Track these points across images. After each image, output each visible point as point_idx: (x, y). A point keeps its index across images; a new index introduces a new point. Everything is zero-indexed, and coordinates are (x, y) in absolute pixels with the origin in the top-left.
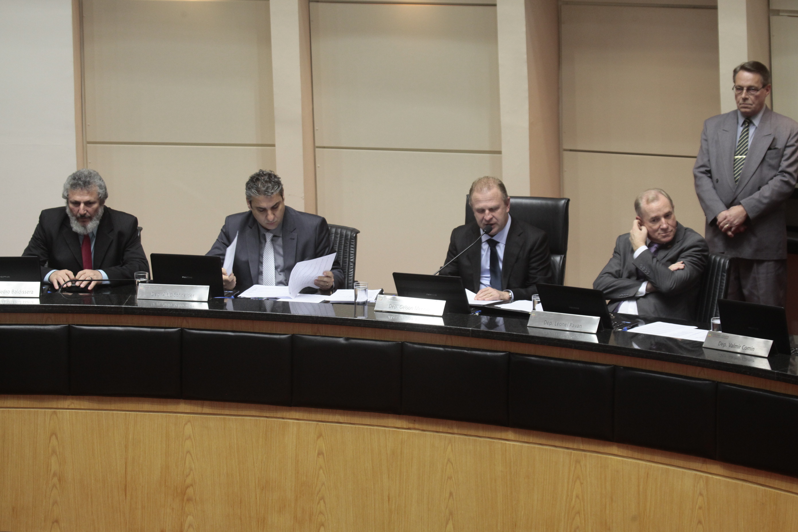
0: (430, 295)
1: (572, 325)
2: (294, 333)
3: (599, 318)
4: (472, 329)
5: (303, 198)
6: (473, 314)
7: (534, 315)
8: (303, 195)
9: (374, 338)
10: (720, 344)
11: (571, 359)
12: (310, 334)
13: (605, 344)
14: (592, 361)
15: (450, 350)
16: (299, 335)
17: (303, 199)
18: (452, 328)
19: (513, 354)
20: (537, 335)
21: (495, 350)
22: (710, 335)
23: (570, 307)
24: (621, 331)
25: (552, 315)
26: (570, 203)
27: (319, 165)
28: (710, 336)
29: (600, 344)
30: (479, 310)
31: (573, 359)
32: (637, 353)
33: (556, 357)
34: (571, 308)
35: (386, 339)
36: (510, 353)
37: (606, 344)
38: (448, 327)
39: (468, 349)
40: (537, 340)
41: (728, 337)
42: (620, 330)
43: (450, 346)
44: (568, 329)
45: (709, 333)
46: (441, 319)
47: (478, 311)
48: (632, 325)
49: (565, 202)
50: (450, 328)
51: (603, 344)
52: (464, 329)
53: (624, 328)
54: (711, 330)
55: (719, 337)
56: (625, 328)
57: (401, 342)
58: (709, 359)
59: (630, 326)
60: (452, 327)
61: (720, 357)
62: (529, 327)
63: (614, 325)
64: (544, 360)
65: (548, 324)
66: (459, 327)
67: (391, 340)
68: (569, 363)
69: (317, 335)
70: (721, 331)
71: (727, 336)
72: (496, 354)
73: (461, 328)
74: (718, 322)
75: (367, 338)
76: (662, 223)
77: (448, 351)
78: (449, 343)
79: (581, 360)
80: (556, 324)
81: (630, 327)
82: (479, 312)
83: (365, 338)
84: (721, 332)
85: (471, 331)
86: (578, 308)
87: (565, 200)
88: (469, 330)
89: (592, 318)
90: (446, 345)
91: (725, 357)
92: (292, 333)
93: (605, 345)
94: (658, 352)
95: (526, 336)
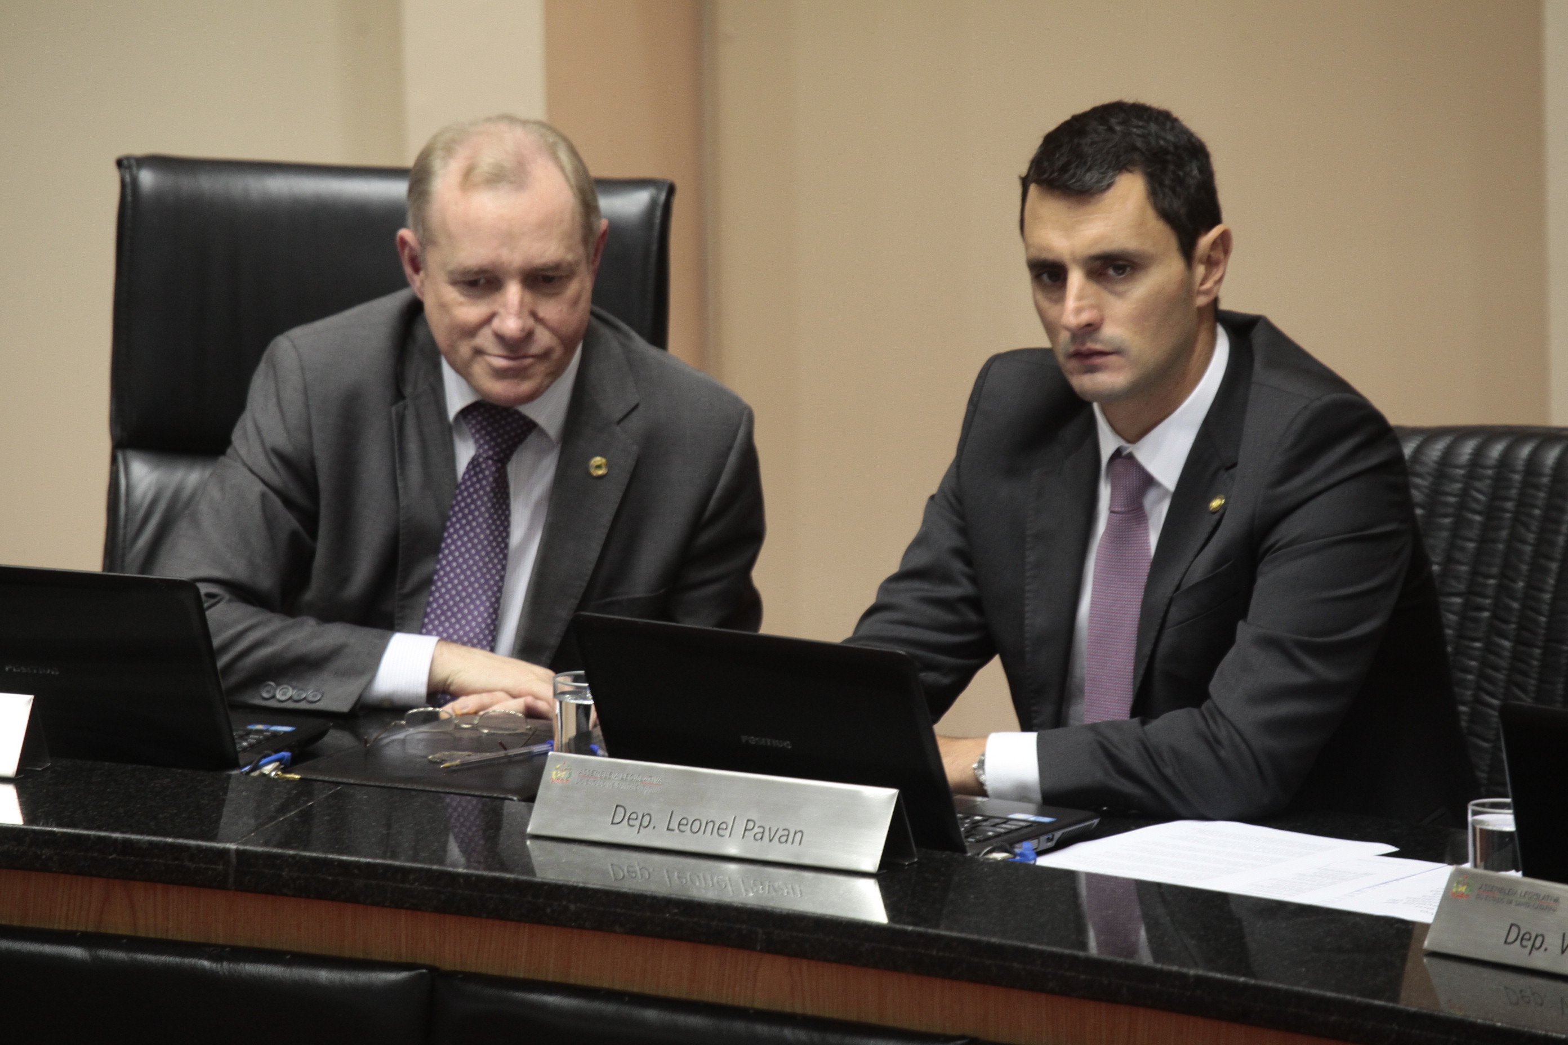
0: (24, 670)
1: (756, 830)
3: (893, 792)
4: (242, 847)
6: (248, 773)
7: (563, 775)
10: (1512, 937)
11: (748, 1005)
13: (920, 929)
14: (852, 1016)
15: (120, 955)
18: (138, 841)
19: (451, 975)
20: (576, 879)
21: (360, 955)
22: (1463, 889)
23: (744, 738)
24: (1003, 860)
25: (655, 780)
28: (1462, 895)
29: (898, 926)
30: (277, 751)
31: (760, 1003)
32: (1083, 977)
33: (673, 993)
34: (753, 740)
36: (433, 969)
37: (930, 931)
38: (116, 840)
39: (218, 953)
40: (572, 907)
41: (1556, 900)
42: (999, 856)
43: (120, 937)
44: (732, 851)
45: (1453, 879)
47: (275, 757)
48: (1058, 835)
50: (126, 842)
51: (910, 928)
52: (198, 847)
53: (1017, 850)
54: (1468, 866)
55: (1510, 902)
56: (1026, 847)
58: (1458, 1014)
59: (1049, 840)
60: (133, 837)
61: (1517, 1004)
62: (536, 837)
63: (969, 833)
64: (610, 1008)
65: (632, 822)
66: (170, 840)
68: (739, 1026)
70: (1517, 870)
71: (1547, 897)
72: (363, 977)
73: (181, 841)
74: (1504, 821)
76: (505, 305)
77: (111, 962)
78: (119, 924)
79: (798, 1009)
80: (674, 825)
81: (1050, 844)
82: (280, 760)
84: (1519, 874)
85: (234, 860)
86: (787, 745)
88: (226, 852)
89: (855, 795)
90: (103, 930)
91: (1542, 1005)
93: (920, 935)
94: (1192, 972)
95: (517, 884)
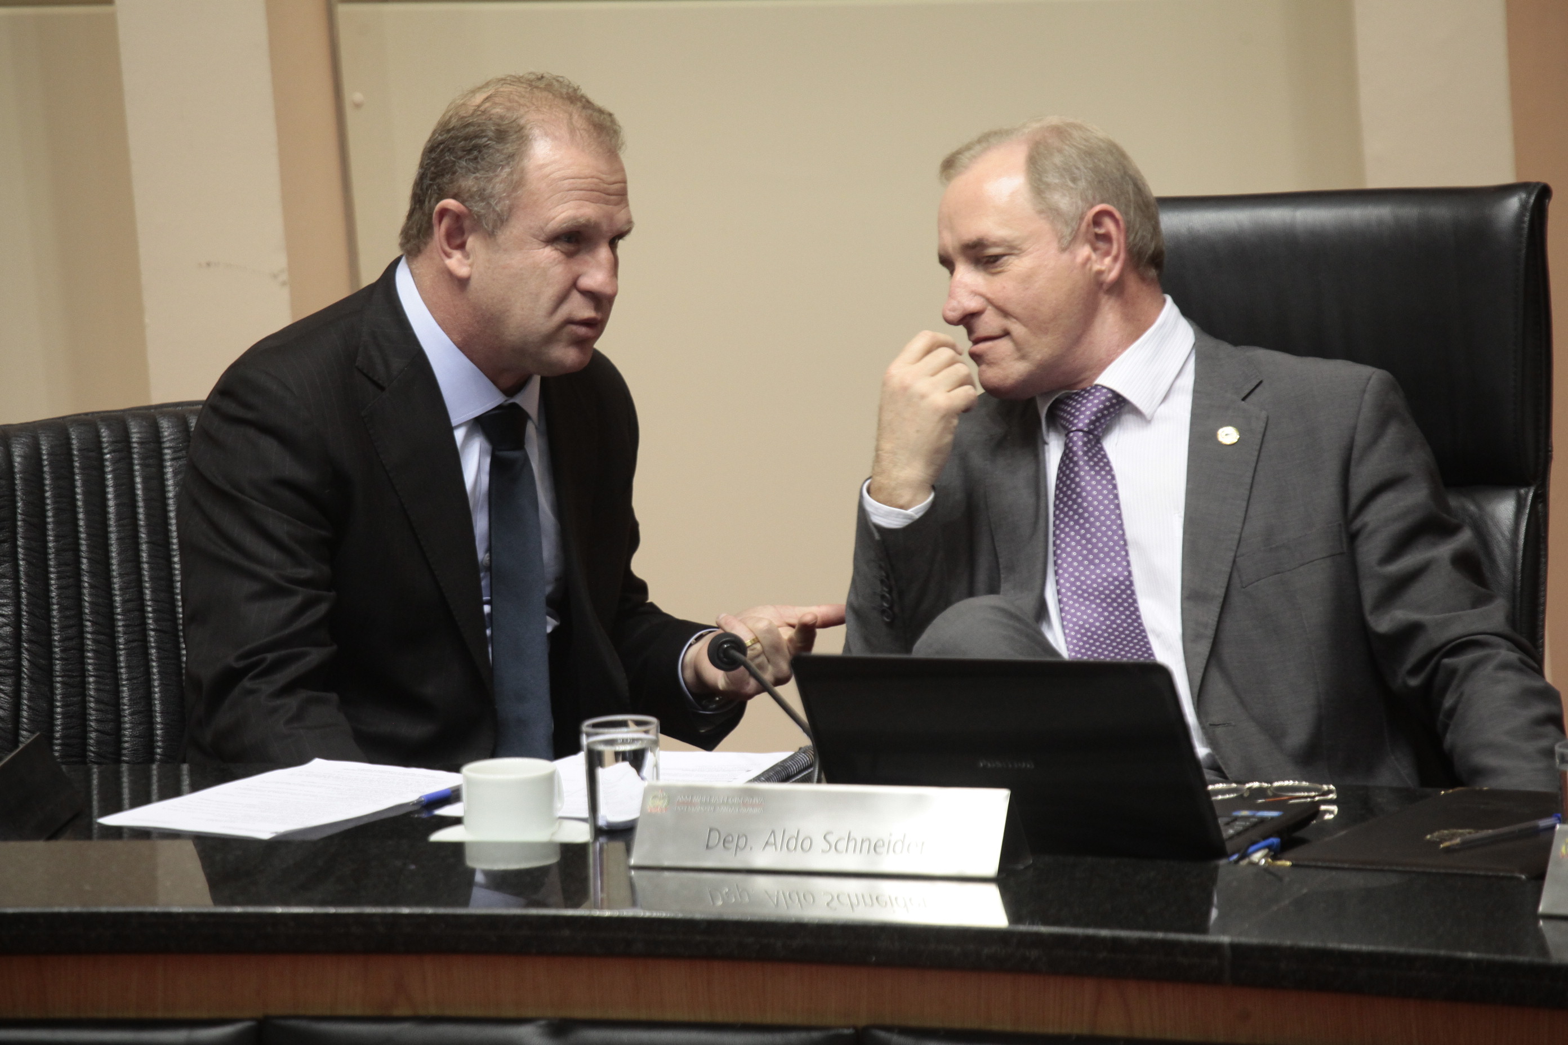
2: (272, 1011)
5: (284, 277)
6: (1237, 862)
8: (280, 261)
9: (704, 1017)
12: (358, 1011)
16: (293, 1023)
17: (284, 284)
26: (1554, 208)
27: (359, 97)
30: (1265, 838)
35: (768, 1019)
43: (1117, 1040)
46: (993, 892)
47: (1263, 843)
49: (1523, 206)
52: (1191, 940)
57: (855, 1028)
62: (1549, 918)
67: (799, 1020)
69: (397, 1012)
75: (669, 1016)
82: (1269, 847)
83: (656, 1015)
85: (1228, 952)
87: (1524, 196)
88: (1218, 945)
90: (1098, 1032)
92: (259, 1014)
95: (1533, 969)
